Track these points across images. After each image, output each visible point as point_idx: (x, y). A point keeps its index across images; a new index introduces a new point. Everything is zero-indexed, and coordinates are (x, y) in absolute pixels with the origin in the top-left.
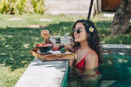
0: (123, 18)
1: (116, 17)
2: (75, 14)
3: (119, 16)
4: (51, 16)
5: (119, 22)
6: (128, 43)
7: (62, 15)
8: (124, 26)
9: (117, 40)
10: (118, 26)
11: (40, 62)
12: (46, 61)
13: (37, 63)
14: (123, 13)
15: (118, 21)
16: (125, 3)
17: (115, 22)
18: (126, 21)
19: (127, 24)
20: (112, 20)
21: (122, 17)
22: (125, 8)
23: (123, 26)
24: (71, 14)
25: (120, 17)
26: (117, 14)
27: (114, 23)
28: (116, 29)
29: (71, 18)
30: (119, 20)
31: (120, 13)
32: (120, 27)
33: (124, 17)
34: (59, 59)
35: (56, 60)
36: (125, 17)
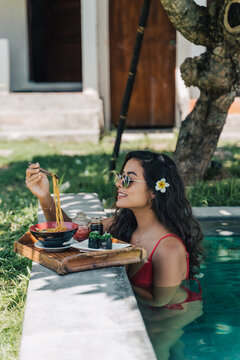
0: (200, 143)
1: (183, 141)
2: (59, 137)
3: (191, 140)
4: (5, 142)
5: (190, 154)
6: (220, 203)
7: (31, 140)
8: (203, 162)
9: (194, 196)
10: (189, 163)
11: (54, 277)
12: (68, 272)
13: (48, 281)
14: (198, 132)
15: (189, 151)
16: (205, 108)
17: (182, 153)
18: (206, 150)
19: (208, 157)
20: (173, 149)
21: (198, 140)
22: (205, 121)
23: (200, 162)
24: (50, 138)
25: (194, 143)
26: (185, 135)
27: (178, 157)
28: (185, 170)
29: (51, 145)
30: (191, 148)
31: (191, 132)
32: (195, 165)
33: (202, 140)
34: (101, 265)
35: (96, 268)
36: (205, 140)
